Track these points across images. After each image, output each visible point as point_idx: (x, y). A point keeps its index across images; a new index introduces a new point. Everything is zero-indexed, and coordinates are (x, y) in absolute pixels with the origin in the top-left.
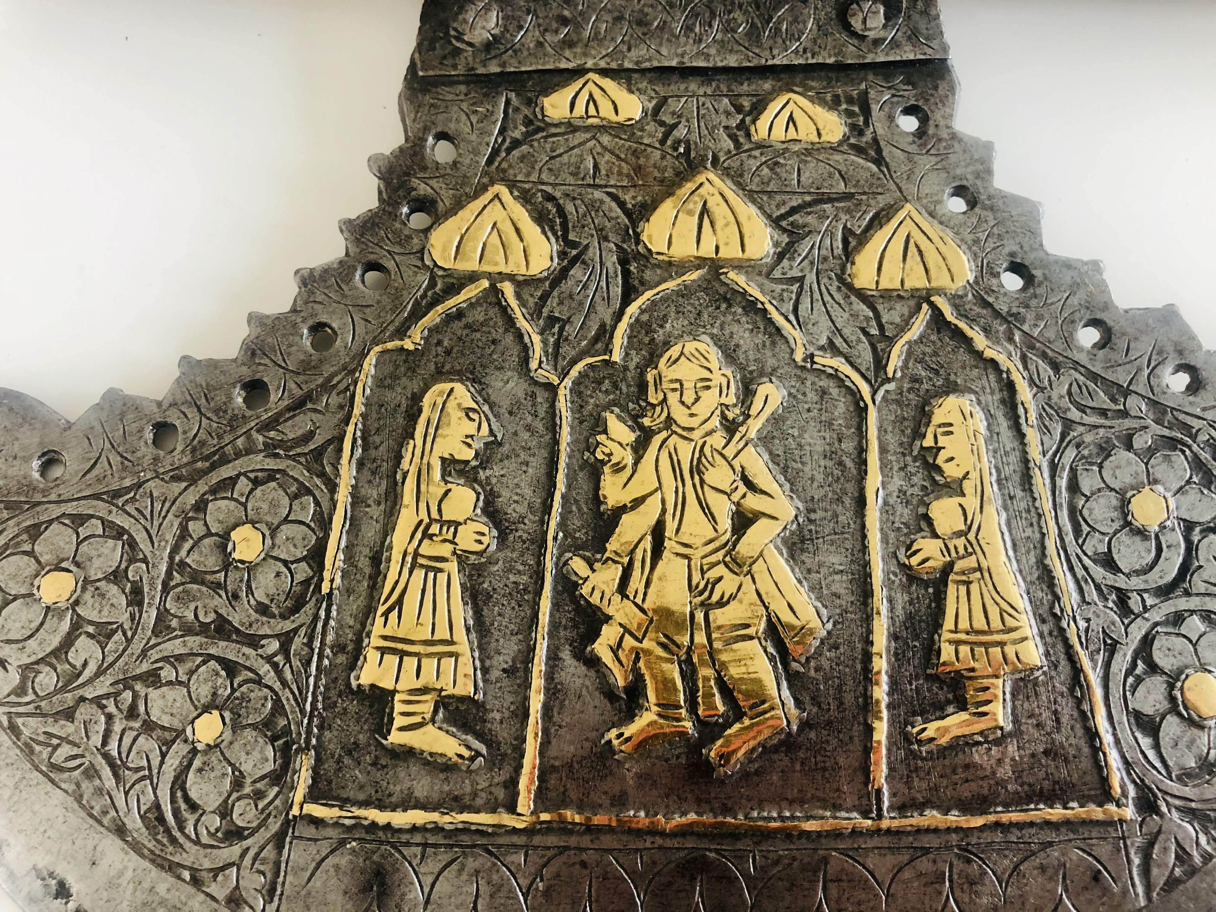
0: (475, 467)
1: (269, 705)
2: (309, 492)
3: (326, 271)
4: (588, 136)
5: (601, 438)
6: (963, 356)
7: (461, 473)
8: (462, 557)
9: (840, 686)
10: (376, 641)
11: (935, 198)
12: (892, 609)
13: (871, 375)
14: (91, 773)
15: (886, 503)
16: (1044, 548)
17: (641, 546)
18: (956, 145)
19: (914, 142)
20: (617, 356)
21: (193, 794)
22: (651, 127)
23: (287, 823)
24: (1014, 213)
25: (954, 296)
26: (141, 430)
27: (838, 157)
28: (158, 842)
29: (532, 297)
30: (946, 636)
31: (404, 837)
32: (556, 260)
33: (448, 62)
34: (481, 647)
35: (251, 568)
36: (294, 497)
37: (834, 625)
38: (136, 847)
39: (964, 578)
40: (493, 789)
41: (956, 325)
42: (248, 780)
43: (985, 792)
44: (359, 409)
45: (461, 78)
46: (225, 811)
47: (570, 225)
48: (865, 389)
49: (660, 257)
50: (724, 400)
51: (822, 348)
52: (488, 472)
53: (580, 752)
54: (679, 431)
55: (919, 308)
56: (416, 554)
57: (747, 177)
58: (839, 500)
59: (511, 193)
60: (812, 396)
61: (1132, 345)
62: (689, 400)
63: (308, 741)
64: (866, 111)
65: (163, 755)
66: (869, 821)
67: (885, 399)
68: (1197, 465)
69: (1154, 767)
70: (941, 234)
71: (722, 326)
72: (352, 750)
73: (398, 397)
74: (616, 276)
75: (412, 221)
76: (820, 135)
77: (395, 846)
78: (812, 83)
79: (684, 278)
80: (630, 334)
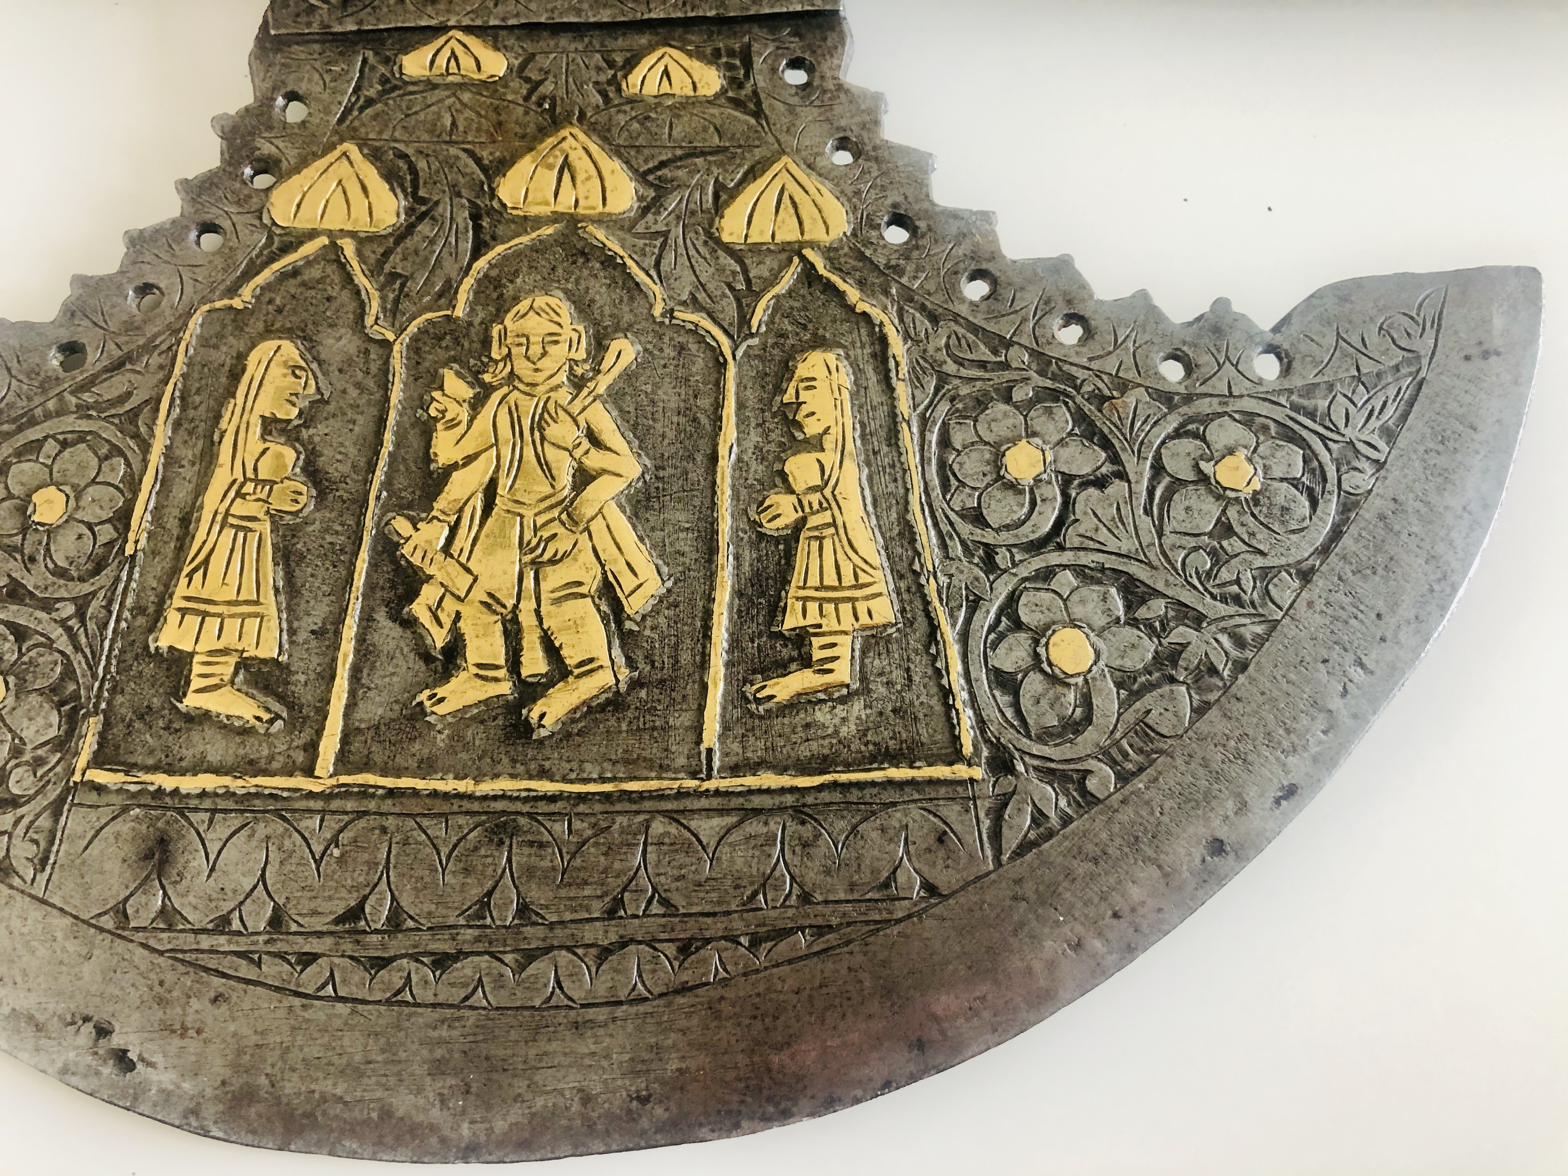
0: (299, 426)
1: (58, 669)
2: (121, 454)
3: (158, 232)
4: (447, 93)
5: (436, 394)
6: (834, 310)
7: (283, 432)
9: (677, 644)
10: (178, 602)
11: (815, 150)
12: (738, 566)
13: (734, 331)
15: (739, 459)
16: (907, 502)
17: (471, 503)
18: (842, 96)
19: (797, 95)
20: (460, 312)
22: (515, 83)
23: (67, 790)
24: (900, 163)
25: (830, 249)
27: (715, 111)
29: (373, 253)
31: (193, 803)
32: (403, 217)
33: (303, 19)
34: (289, 609)
35: (51, 531)
36: (103, 459)
37: (675, 583)
39: (816, 533)
40: (291, 753)
41: (828, 280)
42: (29, 747)
43: (826, 751)
44: (179, 368)
45: (317, 37)
47: (421, 182)
48: (726, 344)
49: (515, 212)
50: (573, 355)
51: (684, 303)
52: (311, 431)
53: (389, 715)
54: (521, 386)
55: (790, 261)
56: (227, 513)
57: (615, 131)
58: (691, 458)
59: (361, 152)
60: (669, 352)
61: (1016, 296)
63: (96, 705)
64: (748, 64)
66: (697, 782)
67: (746, 354)
68: (1080, 417)
69: (1012, 726)
70: (820, 186)
71: (577, 281)
72: (144, 714)
73: (223, 356)
74: (467, 233)
75: (253, 182)
76: (696, 89)
77: (181, 812)
78: (696, 36)
79: (539, 232)
80: (477, 291)
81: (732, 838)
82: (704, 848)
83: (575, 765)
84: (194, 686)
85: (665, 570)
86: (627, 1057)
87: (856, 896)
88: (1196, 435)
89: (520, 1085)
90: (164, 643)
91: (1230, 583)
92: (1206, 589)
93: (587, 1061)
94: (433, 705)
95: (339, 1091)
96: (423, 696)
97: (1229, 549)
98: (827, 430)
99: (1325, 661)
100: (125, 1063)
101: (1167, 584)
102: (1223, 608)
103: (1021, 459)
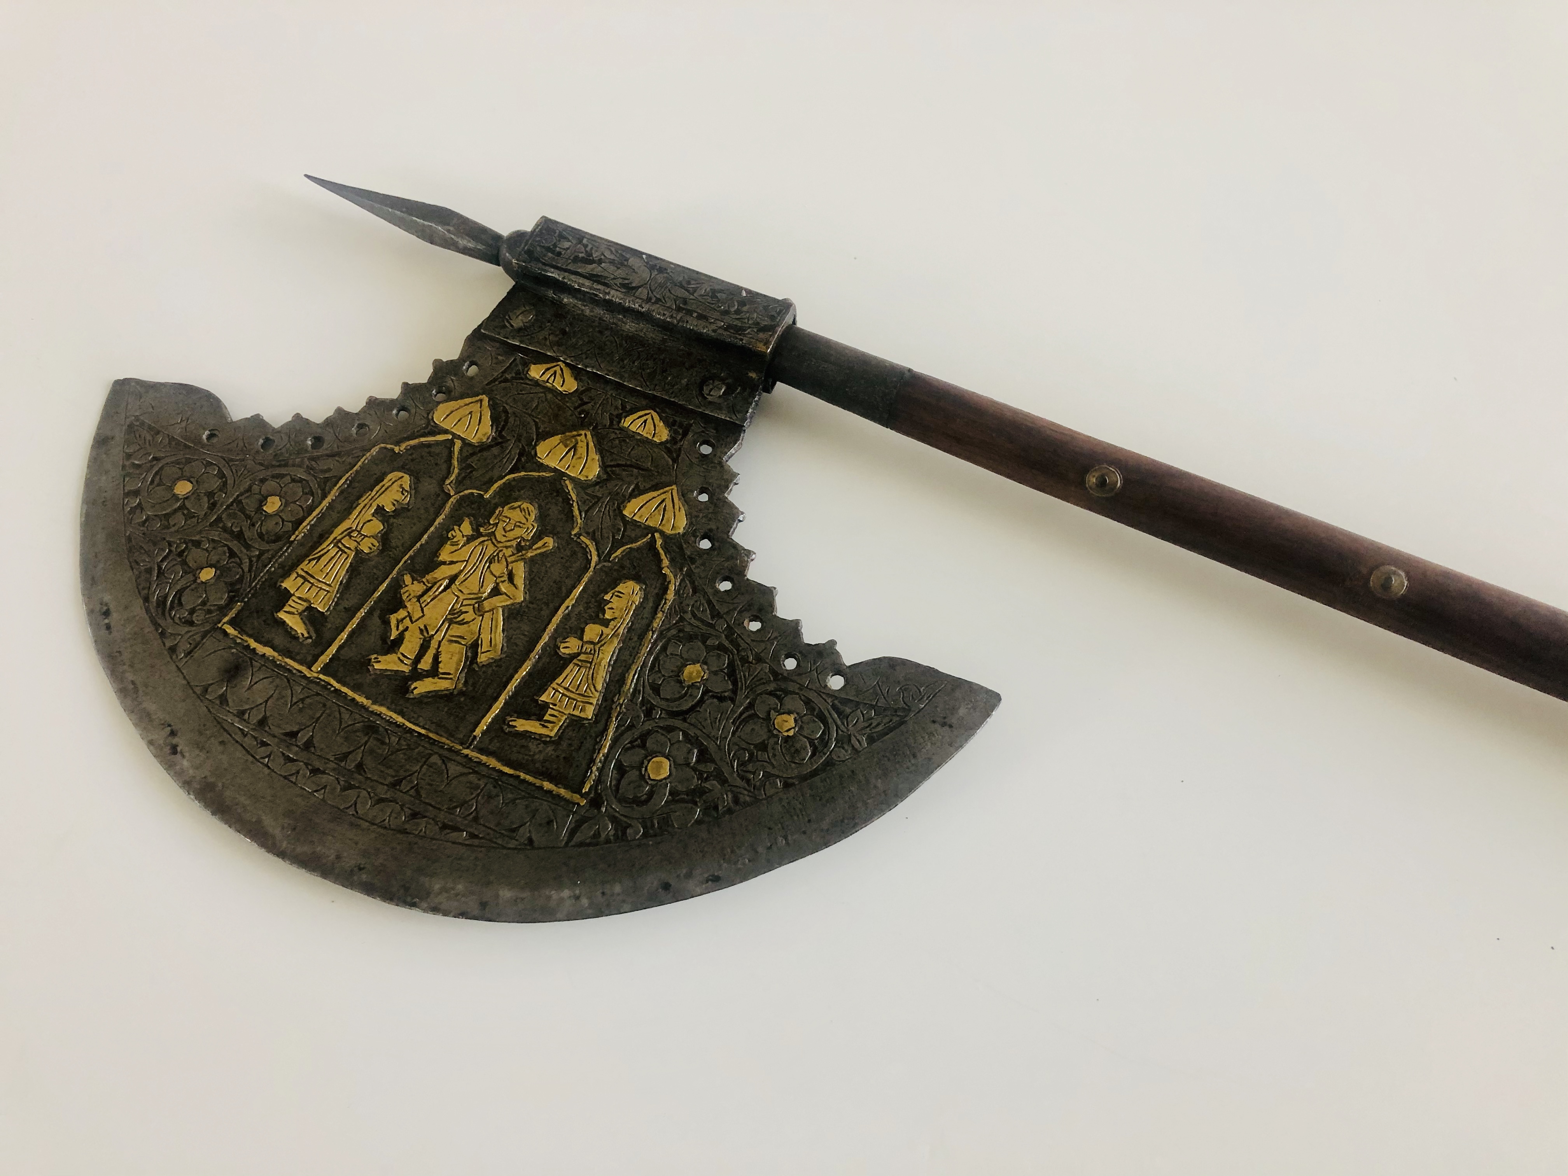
1: (238, 577)
2: (312, 494)
3: (382, 402)
4: (541, 390)
5: (456, 528)
6: (653, 566)
8: (358, 552)
9: (490, 684)
11: (691, 488)
12: (537, 662)
13: (602, 556)
14: (149, 571)
15: (568, 614)
16: (630, 668)
18: (720, 468)
19: (698, 458)
20: (488, 495)
21: (183, 599)
22: (575, 399)
23: (213, 629)
24: (725, 511)
25: (668, 538)
26: (259, 437)
27: (657, 450)
28: (157, 611)
29: (467, 452)
30: (554, 685)
31: (257, 658)
32: (490, 440)
33: (499, 331)
35: (268, 516)
36: (304, 494)
38: (147, 610)
40: (307, 655)
41: (658, 551)
42: (209, 604)
43: (523, 761)
44: (358, 467)
45: (499, 341)
46: (192, 612)
47: (507, 428)
48: (595, 560)
49: (539, 460)
52: (395, 520)
53: (355, 658)
54: (494, 540)
55: (647, 535)
56: (340, 541)
57: (606, 441)
58: (547, 605)
59: (489, 401)
60: (568, 553)
61: (739, 596)
62: (508, 529)
64: (685, 434)
65: (182, 577)
66: (461, 748)
67: (601, 569)
68: (731, 664)
69: (612, 790)
70: (681, 506)
71: (547, 504)
72: (260, 611)
73: (377, 470)
74: (513, 460)
75: (436, 395)
76: (654, 436)
77: (251, 659)
78: (667, 410)
79: (544, 474)
80: (501, 488)
81: (462, 779)
82: (448, 777)
83: (416, 716)
84: (285, 609)
85: (505, 649)
86: (363, 848)
87: (497, 829)
88: (778, 698)
89: (316, 837)
90: (284, 585)
91: (750, 772)
92: (737, 771)
93: (348, 842)
94: (374, 662)
95: (245, 803)
97: (759, 757)
99: (770, 829)
100: (174, 750)
101: (721, 759)
102: (739, 782)
103: (693, 672)
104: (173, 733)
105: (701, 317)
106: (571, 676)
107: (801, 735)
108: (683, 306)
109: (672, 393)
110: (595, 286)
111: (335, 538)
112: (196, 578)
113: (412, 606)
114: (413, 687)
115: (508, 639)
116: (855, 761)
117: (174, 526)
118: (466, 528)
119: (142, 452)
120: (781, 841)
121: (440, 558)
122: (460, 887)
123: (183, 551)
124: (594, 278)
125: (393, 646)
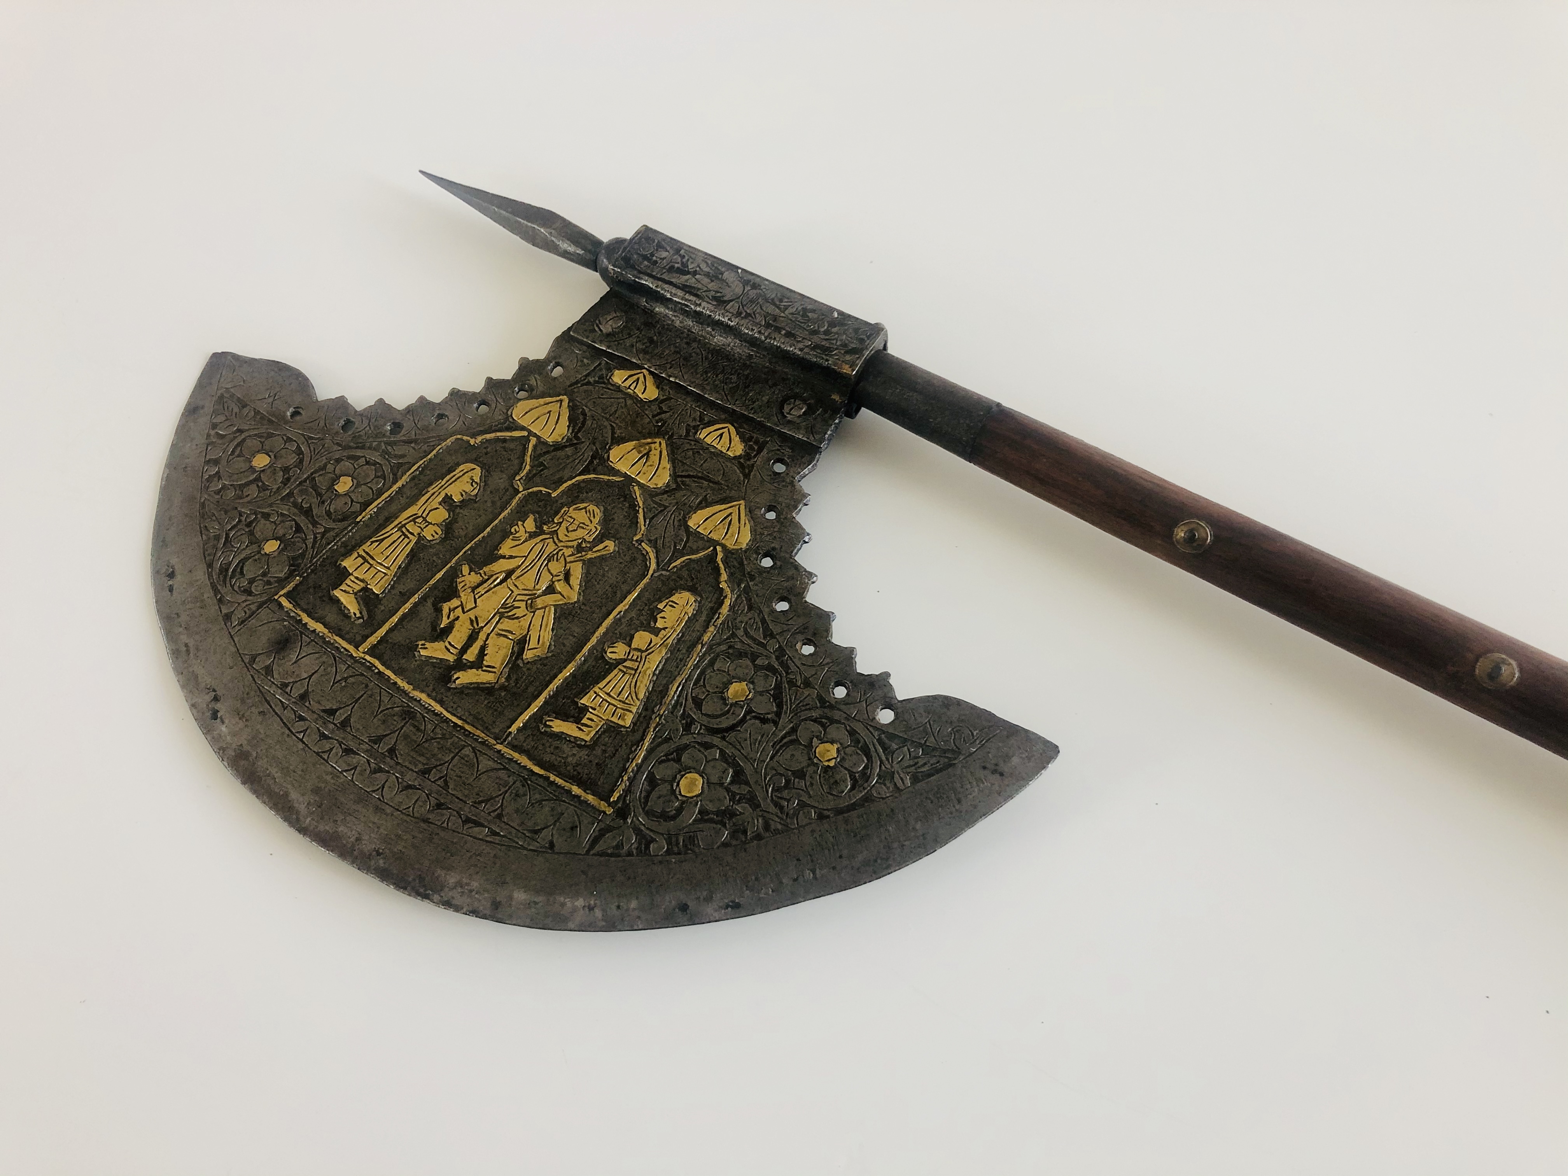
0: (458, 506)
1: (301, 551)
2: (385, 479)
3: (465, 394)
4: (622, 396)
5: (520, 523)
6: (711, 579)
8: (420, 538)
9: (533, 681)
11: (759, 505)
12: (582, 665)
13: (661, 564)
14: (217, 538)
15: (620, 619)
16: (674, 680)
18: (792, 488)
19: (770, 475)
20: (555, 494)
21: (245, 569)
22: (654, 407)
23: (270, 600)
24: (791, 531)
25: (730, 552)
26: (340, 418)
27: (729, 464)
28: (219, 577)
29: (541, 450)
30: (596, 689)
31: (308, 632)
32: (564, 441)
33: (587, 335)
35: (338, 495)
36: (376, 477)
38: (210, 576)
40: (357, 635)
41: (718, 564)
42: (269, 575)
43: (555, 763)
44: (432, 455)
45: (587, 345)
46: (251, 581)
47: (583, 430)
48: (653, 568)
49: (611, 464)
52: (461, 511)
53: (403, 642)
54: (555, 539)
55: (709, 547)
56: (404, 525)
57: (680, 451)
58: (600, 607)
59: (569, 403)
60: (627, 558)
61: (795, 618)
62: (570, 529)
64: (760, 451)
65: (247, 546)
66: (495, 742)
67: (658, 577)
68: (778, 687)
69: (640, 801)
70: (747, 522)
71: (613, 508)
72: (317, 587)
73: (450, 460)
74: (586, 461)
75: (518, 393)
76: (728, 450)
77: (301, 633)
78: (745, 426)
79: (614, 478)
80: (570, 488)
81: (491, 774)
82: (477, 771)
83: (455, 706)
86: (385, 832)
87: (519, 828)
88: (823, 725)
89: (340, 817)
90: (344, 564)
91: (785, 799)
92: (772, 796)
93: (370, 825)
94: (421, 648)
95: (276, 775)
96: (420, 643)
97: (796, 784)
98: (665, 629)
99: (798, 860)
100: (215, 715)
101: (756, 782)
102: (772, 809)
103: (737, 690)
104: (216, 699)
105: (789, 335)
106: (615, 681)
107: (842, 766)
108: (772, 324)
109: (752, 409)
110: (687, 296)
111: (401, 522)
112: (260, 548)
113: (466, 597)
114: (455, 676)
115: (556, 638)
116: (896, 800)
117: (247, 496)
118: (530, 524)
119: (228, 423)
120: (809, 875)
121: (501, 552)
122: (475, 884)
123: (251, 522)
124: (686, 289)
125: (442, 634)
